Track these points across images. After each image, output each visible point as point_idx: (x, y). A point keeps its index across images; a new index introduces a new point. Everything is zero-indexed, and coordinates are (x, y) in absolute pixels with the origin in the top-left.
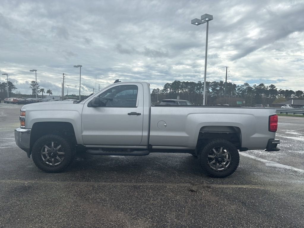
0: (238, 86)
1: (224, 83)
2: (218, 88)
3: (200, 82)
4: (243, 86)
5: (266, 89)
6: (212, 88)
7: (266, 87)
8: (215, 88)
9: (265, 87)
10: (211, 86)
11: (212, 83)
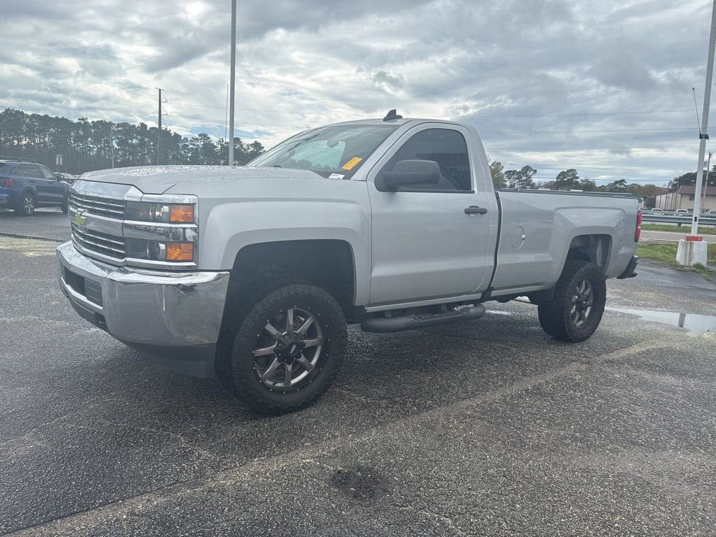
0: (186, 139)
1: (148, 129)
2: (135, 141)
3: (83, 119)
4: (197, 139)
5: (245, 150)
6: (118, 138)
7: (244, 146)
8: (127, 140)
9: (242, 146)
10: (116, 133)
11: (119, 125)
